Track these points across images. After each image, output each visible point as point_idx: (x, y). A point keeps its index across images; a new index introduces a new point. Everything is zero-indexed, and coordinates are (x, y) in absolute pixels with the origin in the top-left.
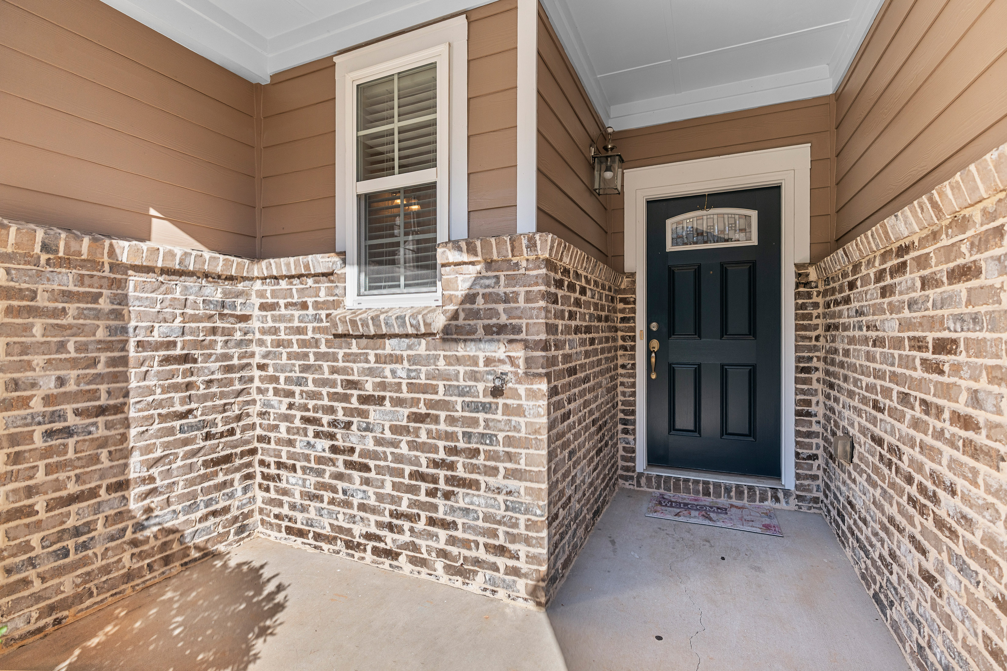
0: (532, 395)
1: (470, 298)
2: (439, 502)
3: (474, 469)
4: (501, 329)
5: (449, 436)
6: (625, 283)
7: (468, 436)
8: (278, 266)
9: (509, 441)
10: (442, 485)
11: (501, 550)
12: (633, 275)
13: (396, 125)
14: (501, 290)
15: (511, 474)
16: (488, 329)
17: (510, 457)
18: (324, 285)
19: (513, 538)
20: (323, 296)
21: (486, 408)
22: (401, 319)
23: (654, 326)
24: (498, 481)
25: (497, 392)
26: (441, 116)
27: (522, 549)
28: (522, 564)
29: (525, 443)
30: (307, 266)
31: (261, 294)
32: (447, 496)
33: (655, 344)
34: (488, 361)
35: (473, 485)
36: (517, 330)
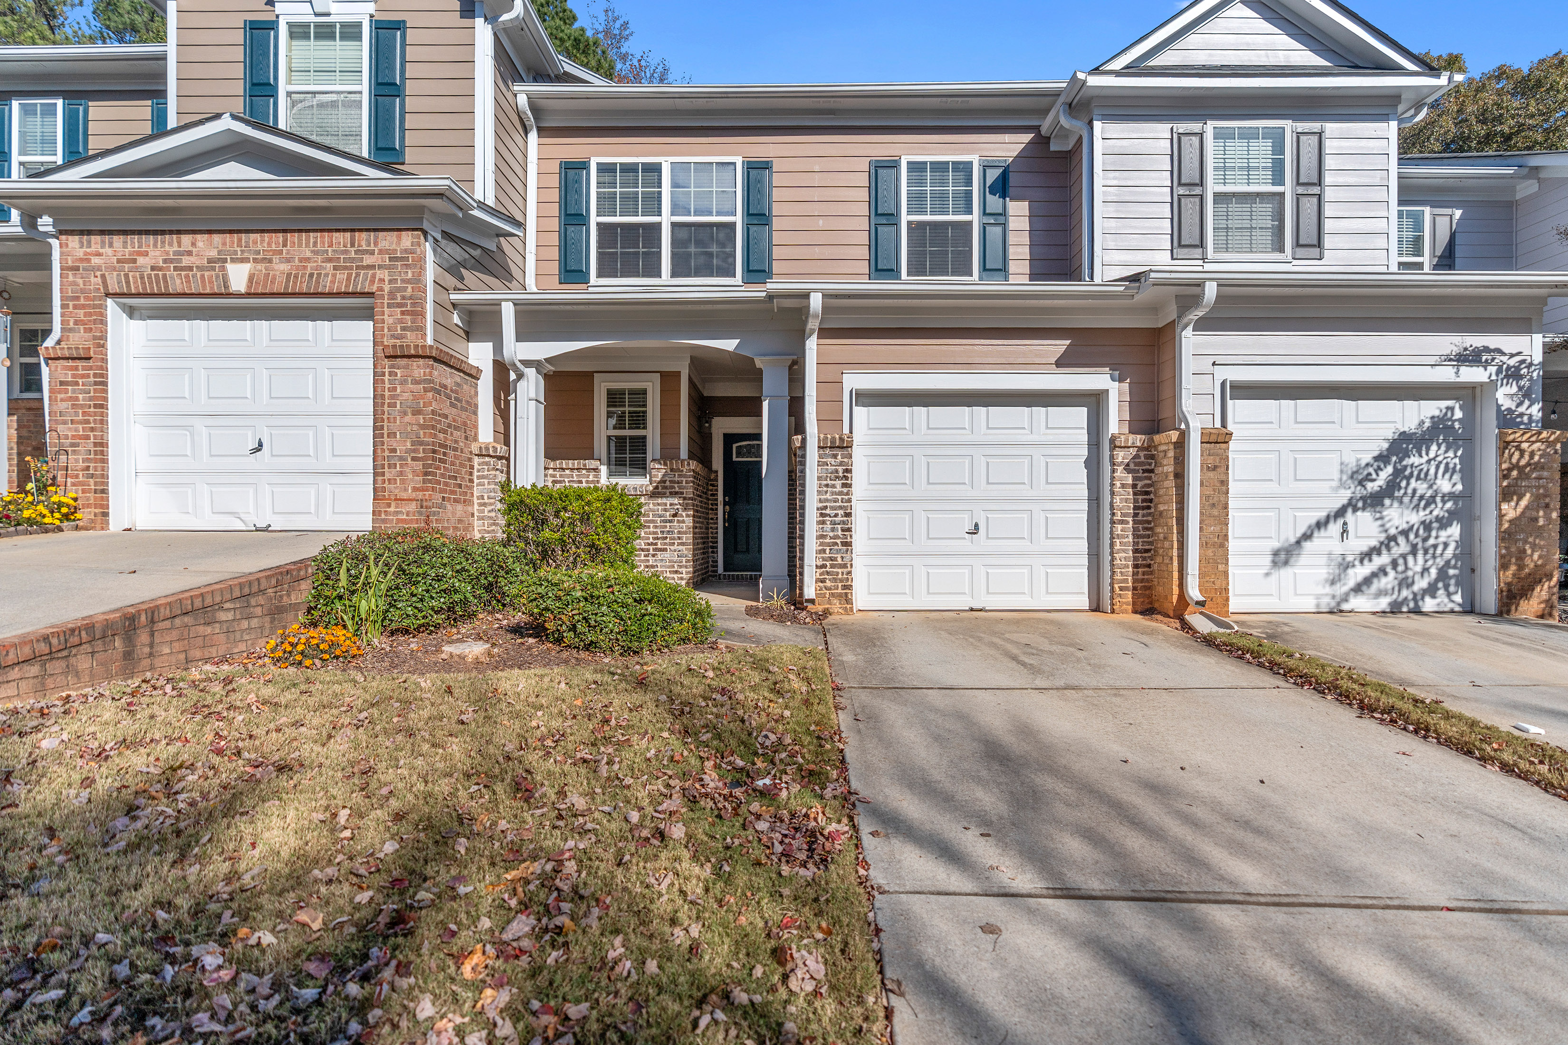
0: (688, 516)
1: (663, 481)
2: (650, 558)
3: (665, 544)
4: (676, 493)
5: (655, 533)
6: (713, 476)
7: (662, 532)
8: (567, 464)
9: (679, 532)
10: (651, 552)
11: (676, 572)
12: (716, 472)
13: (627, 409)
14: (676, 479)
15: (679, 544)
16: (671, 493)
17: (679, 538)
18: (592, 474)
19: (681, 567)
20: (591, 478)
21: (670, 521)
22: (635, 489)
23: (727, 499)
24: (675, 547)
25: (675, 515)
26: (649, 409)
27: (684, 570)
28: (684, 576)
29: (685, 533)
30: (585, 465)
31: (553, 476)
32: (653, 556)
33: (727, 507)
34: (671, 505)
35: (665, 550)
36: (682, 493)
